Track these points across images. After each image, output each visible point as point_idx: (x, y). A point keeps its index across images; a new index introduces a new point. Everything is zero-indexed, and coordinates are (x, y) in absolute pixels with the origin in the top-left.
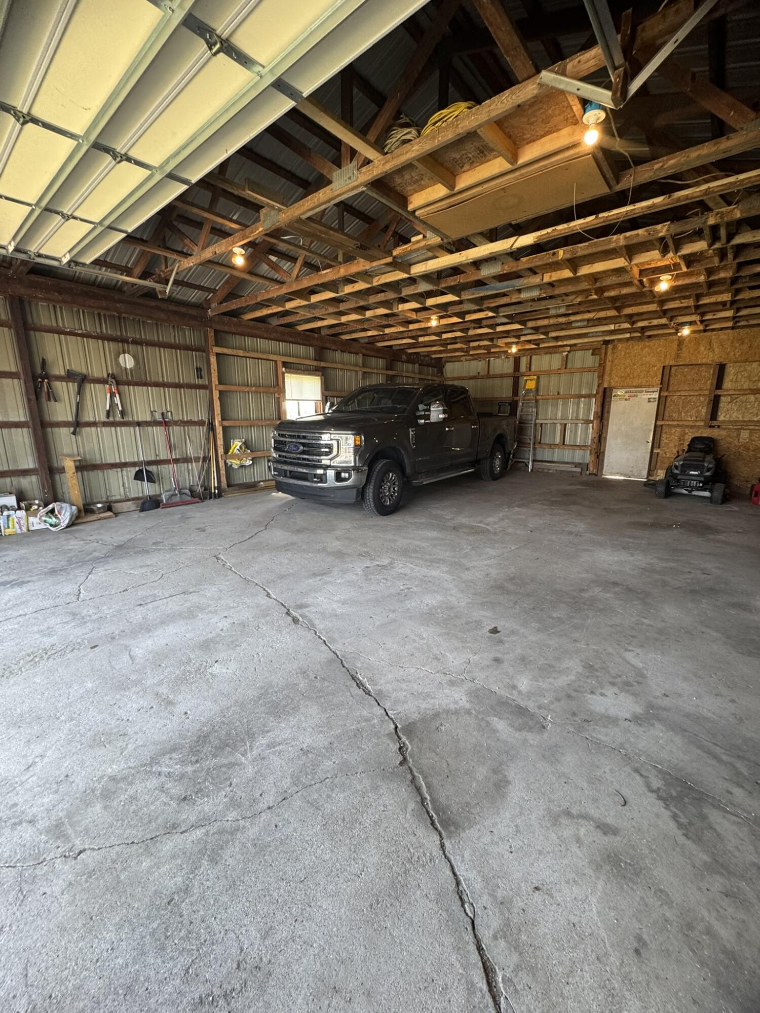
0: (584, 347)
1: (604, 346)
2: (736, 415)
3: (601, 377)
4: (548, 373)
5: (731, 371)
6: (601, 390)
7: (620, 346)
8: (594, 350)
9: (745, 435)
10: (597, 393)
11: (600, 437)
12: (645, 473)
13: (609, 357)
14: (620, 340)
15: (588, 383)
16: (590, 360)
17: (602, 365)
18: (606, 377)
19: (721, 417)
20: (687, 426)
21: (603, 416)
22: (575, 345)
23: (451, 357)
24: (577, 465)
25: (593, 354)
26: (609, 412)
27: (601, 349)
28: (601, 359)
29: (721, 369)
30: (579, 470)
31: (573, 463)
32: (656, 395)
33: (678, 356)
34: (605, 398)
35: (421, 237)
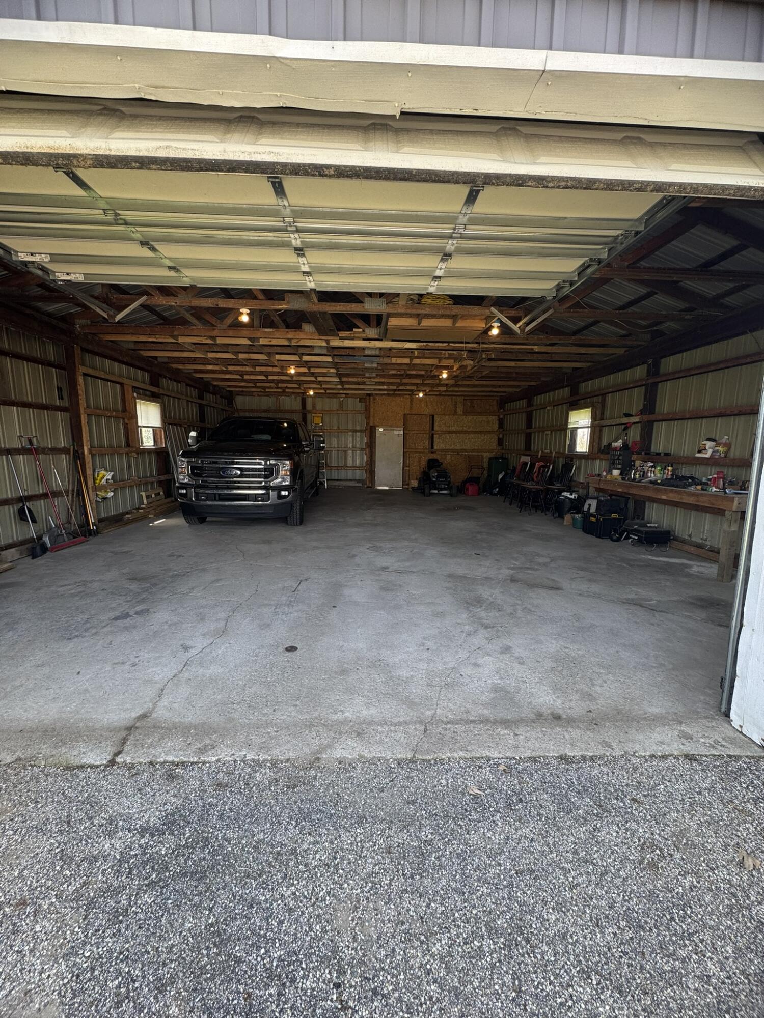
0: (353, 396)
1: (368, 397)
2: (442, 446)
3: (368, 418)
4: (330, 412)
5: (437, 419)
6: (369, 427)
7: (377, 398)
8: (360, 399)
9: (449, 457)
10: (366, 429)
11: (371, 460)
12: (401, 483)
13: (372, 405)
14: (377, 394)
15: (360, 422)
16: (359, 406)
17: (367, 409)
18: (371, 418)
19: (435, 448)
20: (420, 452)
21: (371, 446)
22: (348, 394)
23: (242, 391)
24: (359, 481)
25: (360, 402)
26: (375, 443)
27: (366, 399)
28: (366, 406)
29: (433, 417)
30: (360, 485)
31: (355, 480)
32: (402, 432)
33: (411, 408)
34: (371, 432)
35: (361, 330)
